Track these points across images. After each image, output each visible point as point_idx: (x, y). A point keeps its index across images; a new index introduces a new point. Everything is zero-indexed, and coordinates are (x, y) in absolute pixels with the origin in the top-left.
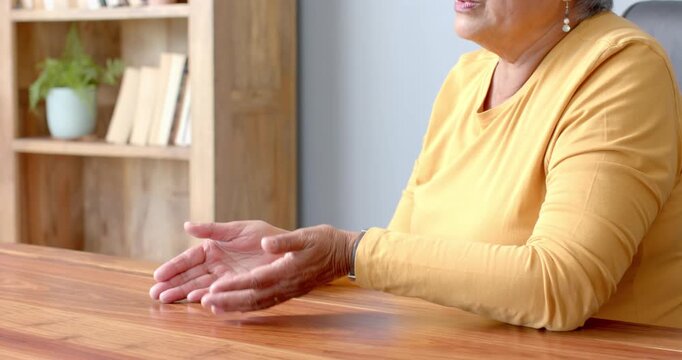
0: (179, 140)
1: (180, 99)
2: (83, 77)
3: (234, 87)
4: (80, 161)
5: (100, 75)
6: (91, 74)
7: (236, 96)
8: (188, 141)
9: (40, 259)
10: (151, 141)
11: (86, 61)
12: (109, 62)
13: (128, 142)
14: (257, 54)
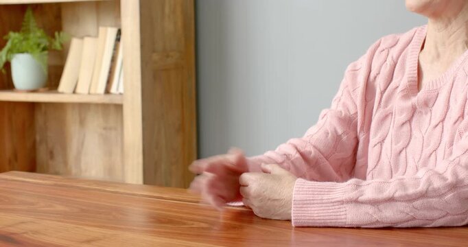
0: (113, 90)
1: (114, 60)
2: (39, 45)
3: (154, 51)
4: (33, 106)
5: (51, 43)
6: (45, 42)
7: (156, 57)
8: (121, 90)
9: (55, 185)
10: (92, 91)
11: (39, 33)
12: (56, 34)
13: (74, 92)
14: (169, 26)
